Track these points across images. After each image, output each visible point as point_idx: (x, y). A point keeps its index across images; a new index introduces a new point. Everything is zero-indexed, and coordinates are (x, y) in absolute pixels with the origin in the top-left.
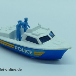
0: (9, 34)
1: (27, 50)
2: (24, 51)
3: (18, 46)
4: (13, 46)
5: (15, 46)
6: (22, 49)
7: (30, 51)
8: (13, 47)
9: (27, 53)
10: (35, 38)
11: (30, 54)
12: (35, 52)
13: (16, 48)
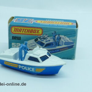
0: (13, 56)
1: (30, 68)
2: (27, 69)
3: (22, 65)
4: (17, 65)
5: (19, 66)
6: (26, 67)
7: (33, 69)
8: (17, 67)
9: (30, 70)
10: (37, 57)
11: (33, 71)
12: (37, 69)
13: (19, 67)
